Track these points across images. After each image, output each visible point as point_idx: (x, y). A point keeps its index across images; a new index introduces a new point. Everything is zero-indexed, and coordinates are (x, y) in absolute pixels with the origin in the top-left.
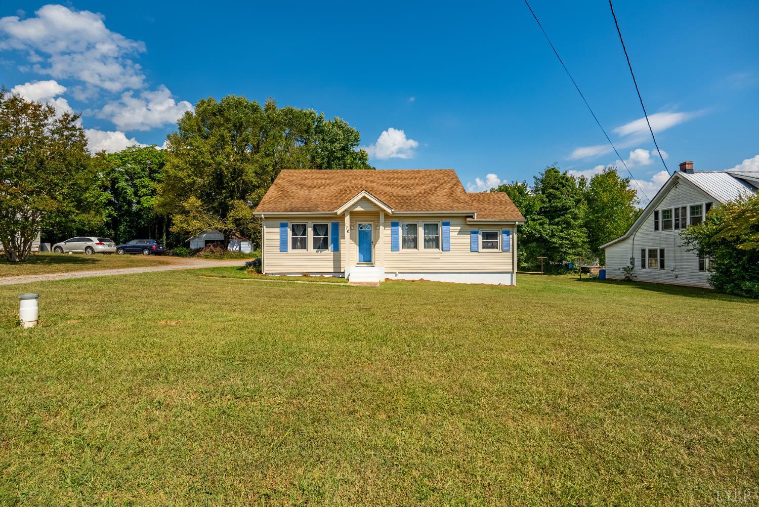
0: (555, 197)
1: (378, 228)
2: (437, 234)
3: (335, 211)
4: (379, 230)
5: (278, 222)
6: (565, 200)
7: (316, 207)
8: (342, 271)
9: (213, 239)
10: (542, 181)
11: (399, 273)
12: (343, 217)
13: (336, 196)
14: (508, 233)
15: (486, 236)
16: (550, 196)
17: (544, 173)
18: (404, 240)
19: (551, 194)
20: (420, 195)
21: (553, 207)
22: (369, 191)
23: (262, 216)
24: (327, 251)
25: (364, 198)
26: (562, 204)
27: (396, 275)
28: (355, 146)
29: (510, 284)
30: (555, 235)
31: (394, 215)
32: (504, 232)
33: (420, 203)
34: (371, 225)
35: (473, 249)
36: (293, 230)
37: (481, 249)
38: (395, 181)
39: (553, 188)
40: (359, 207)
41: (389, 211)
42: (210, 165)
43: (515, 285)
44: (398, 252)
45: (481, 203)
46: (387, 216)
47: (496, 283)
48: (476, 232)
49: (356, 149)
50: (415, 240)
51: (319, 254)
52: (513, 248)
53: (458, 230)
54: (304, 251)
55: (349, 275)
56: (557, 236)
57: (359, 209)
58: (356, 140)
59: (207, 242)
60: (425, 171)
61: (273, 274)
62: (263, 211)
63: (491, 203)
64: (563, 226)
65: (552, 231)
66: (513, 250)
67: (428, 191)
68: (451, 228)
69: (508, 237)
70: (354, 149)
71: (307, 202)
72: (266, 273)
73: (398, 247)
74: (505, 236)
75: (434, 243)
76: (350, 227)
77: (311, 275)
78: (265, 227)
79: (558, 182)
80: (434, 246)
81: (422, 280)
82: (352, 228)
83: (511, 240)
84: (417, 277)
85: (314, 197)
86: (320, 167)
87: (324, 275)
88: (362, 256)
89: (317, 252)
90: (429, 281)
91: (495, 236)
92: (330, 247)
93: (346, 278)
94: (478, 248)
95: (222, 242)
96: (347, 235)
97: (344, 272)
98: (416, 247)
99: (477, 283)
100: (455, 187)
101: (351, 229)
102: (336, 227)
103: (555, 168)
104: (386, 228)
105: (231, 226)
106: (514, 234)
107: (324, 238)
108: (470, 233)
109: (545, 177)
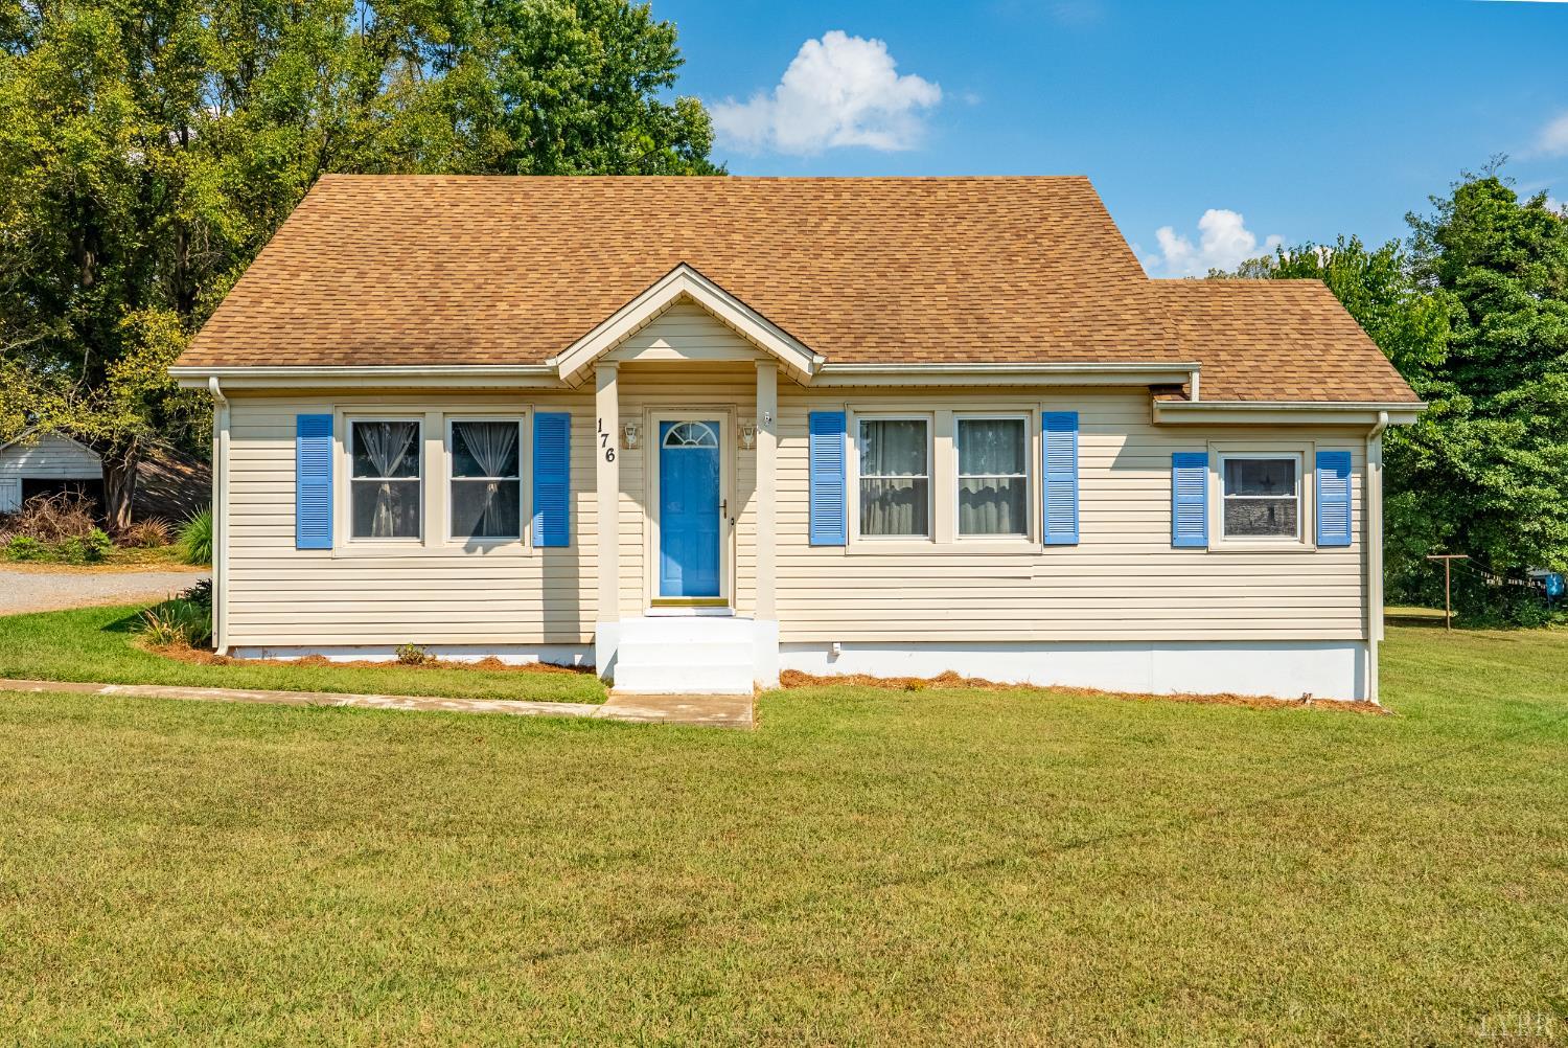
0: (1498, 300)
1: (748, 440)
2: (1020, 467)
3: (550, 363)
4: (753, 447)
5: (289, 413)
6: (1540, 312)
7: (462, 347)
8: (585, 638)
9: (56, 474)
10: (1440, 235)
11: (846, 645)
12: (587, 389)
13: (558, 294)
14: (1339, 464)
15: (1243, 475)
16: (1474, 296)
17: (1450, 198)
18: (867, 499)
19: (1483, 287)
20: (941, 288)
21: (1489, 344)
22: (707, 271)
23: (213, 383)
24: (513, 546)
25: (685, 300)
26: (1531, 331)
27: (833, 657)
28: (661, 87)
29: (1351, 698)
30: (1498, 459)
31: (825, 382)
32: (1325, 461)
33: (941, 328)
34: (715, 425)
35: (1181, 538)
36: (359, 449)
37: (1217, 538)
38: (826, 226)
39: (1486, 262)
40: (660, 343)
41: (800, 362)
42: (38, 158)
43: (1375, 701)
44: (840, 551)
45: (1216, 326)
46: (788, 383)
47: (1287, 692)
48: (1200, 461)
49: (663, 97)
50: (919, 496)
51: (478, 558)
52: (1365, 532)
53: (1116, 451)
54: (407, 545)
55: (614, 660)
56: (1506, 463)
57: (660, 351)
58: (665, 61)
59: (31, 487)
60: (961, 182)
61: (265, 649)
62: (219, 362)
63: (1260, 325)
64: (1537, 420)
65: (1486, 441)
66: (1365, 543)
67: (975, 270)
68: (1082, 439)
69: (1341, 482)
70: (655, 98)
71: (426, 320)
72: (232, 649)
73: (841, 526)
74: (1328, 476)
75: (1005, 507)
76: (623, 436)
77: (440, 658)
78: (225, 434)
79: (1513, 238)
80: (1006, 523)
81: (949, 678)
82: (631, 439)
83: (1356, 494)
84: (925, 666)
85: (457, 295)
86: (504, 165)
87: (501, 658)
88: (676, 570)
89: (469, 549)
90: (983, 683)
91: (1278, 475)
92: (527, 529)
93: (601, 670)
94: (1205, 532)
95: (94, 488)
96: (607, 473)
97: (592, 644)
98: (921, 524)
99: (1203, 691)
100: (1096, 253)
101: (624, 445)
102: (556, 435)
103: (1494, 181)
104: (785, 442)
105: (129, 420)
106: (1371, 466)
107: (501, 485)
108: (1168, 462)
109: (1455, 216)
